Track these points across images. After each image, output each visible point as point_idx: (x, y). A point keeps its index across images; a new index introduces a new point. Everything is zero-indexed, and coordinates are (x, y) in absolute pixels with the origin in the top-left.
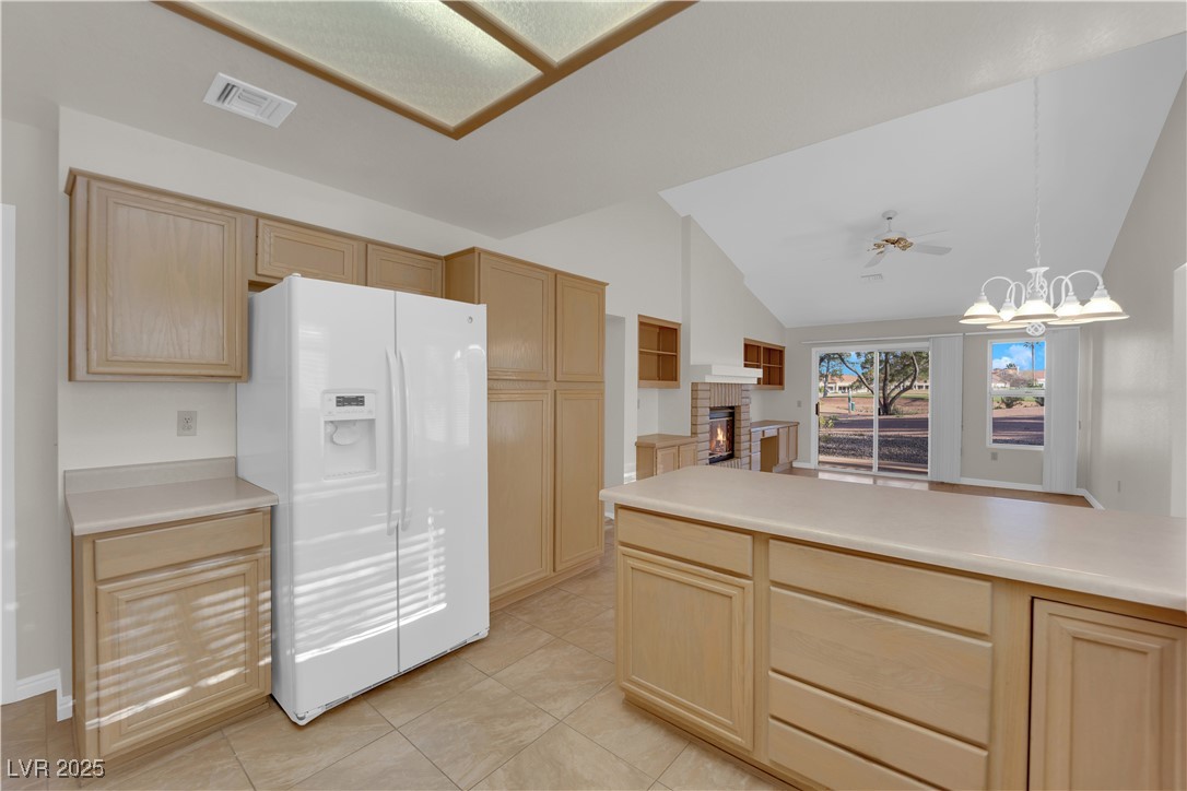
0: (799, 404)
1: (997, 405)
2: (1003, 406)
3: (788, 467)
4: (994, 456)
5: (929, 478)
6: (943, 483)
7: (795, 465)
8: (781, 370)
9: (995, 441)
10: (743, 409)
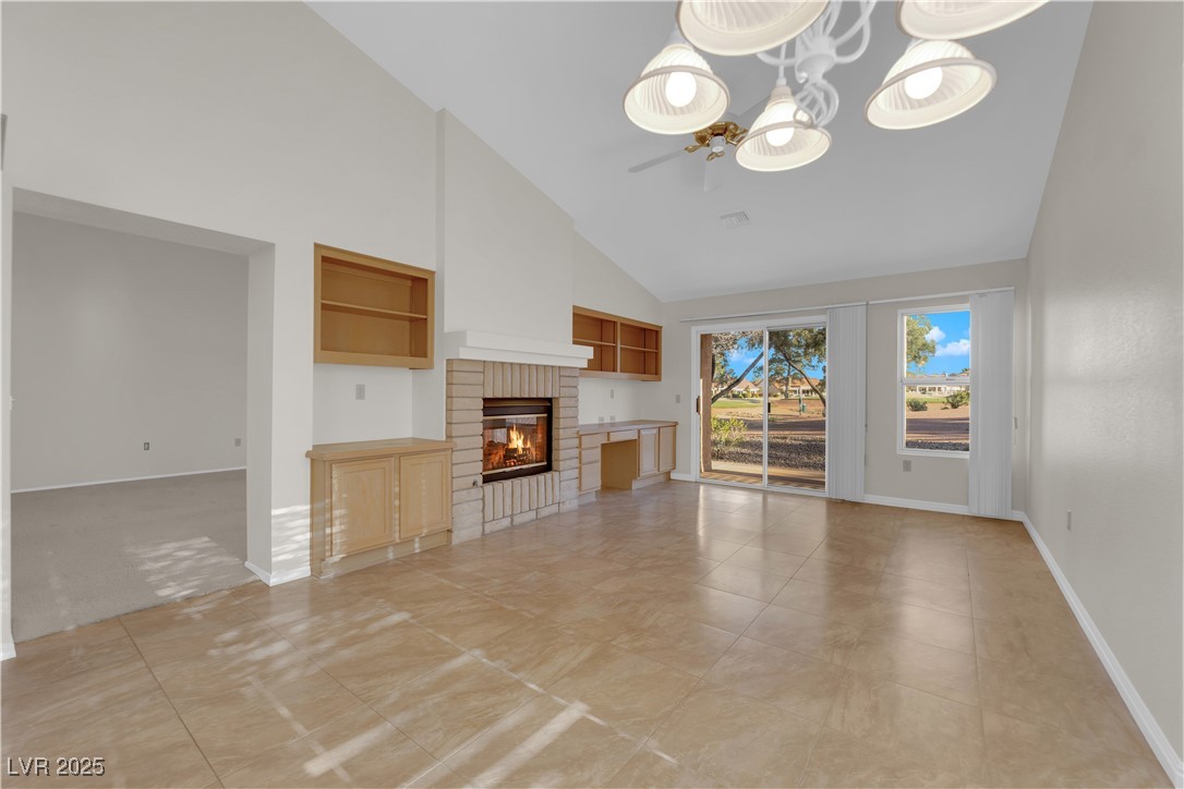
0: (678, 399)
1: (943, 406)
2: (949, 406)
3: (662, 478)
4: (907, 465)
5: (826, 492)
6: (843, 501)
7: (673, 476)
8: (657, 356)
9: (910, 444)
10: (562, 402)
